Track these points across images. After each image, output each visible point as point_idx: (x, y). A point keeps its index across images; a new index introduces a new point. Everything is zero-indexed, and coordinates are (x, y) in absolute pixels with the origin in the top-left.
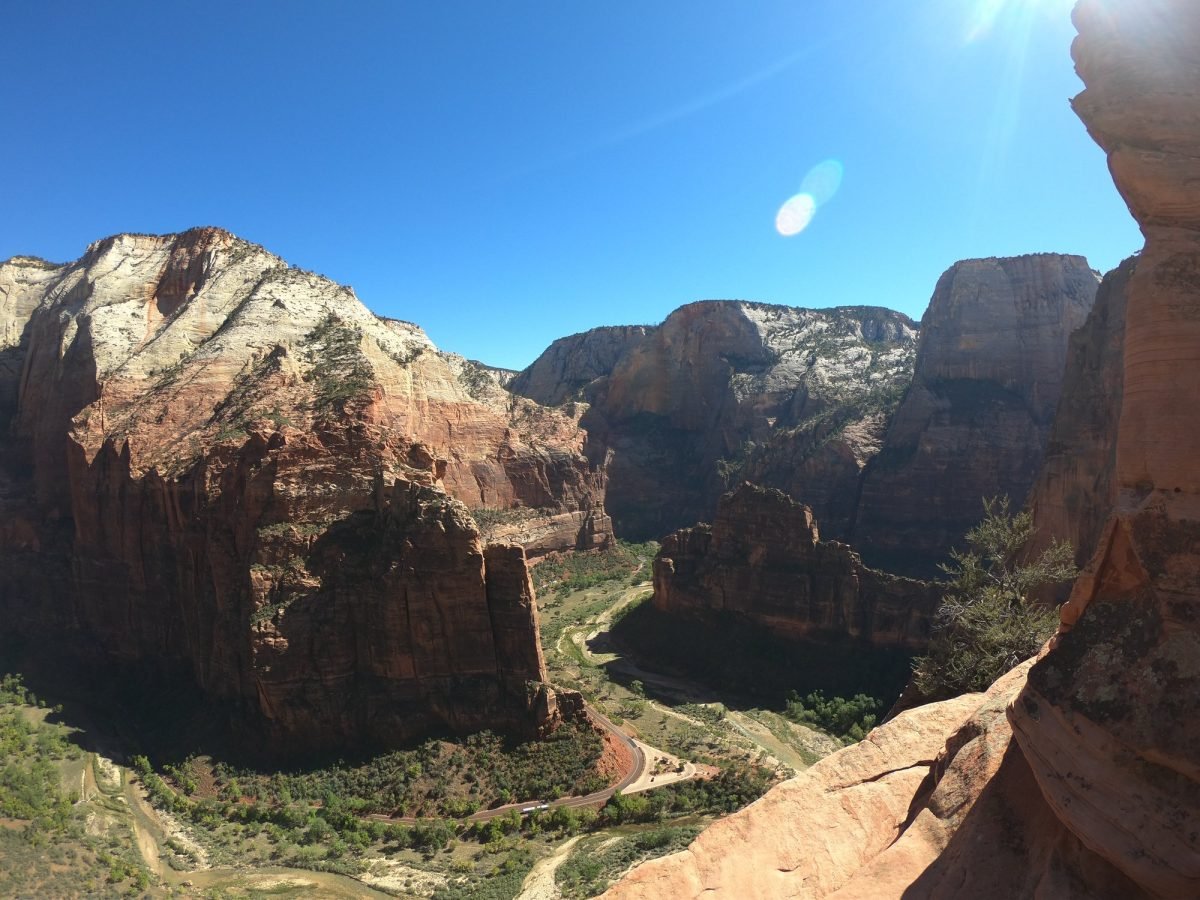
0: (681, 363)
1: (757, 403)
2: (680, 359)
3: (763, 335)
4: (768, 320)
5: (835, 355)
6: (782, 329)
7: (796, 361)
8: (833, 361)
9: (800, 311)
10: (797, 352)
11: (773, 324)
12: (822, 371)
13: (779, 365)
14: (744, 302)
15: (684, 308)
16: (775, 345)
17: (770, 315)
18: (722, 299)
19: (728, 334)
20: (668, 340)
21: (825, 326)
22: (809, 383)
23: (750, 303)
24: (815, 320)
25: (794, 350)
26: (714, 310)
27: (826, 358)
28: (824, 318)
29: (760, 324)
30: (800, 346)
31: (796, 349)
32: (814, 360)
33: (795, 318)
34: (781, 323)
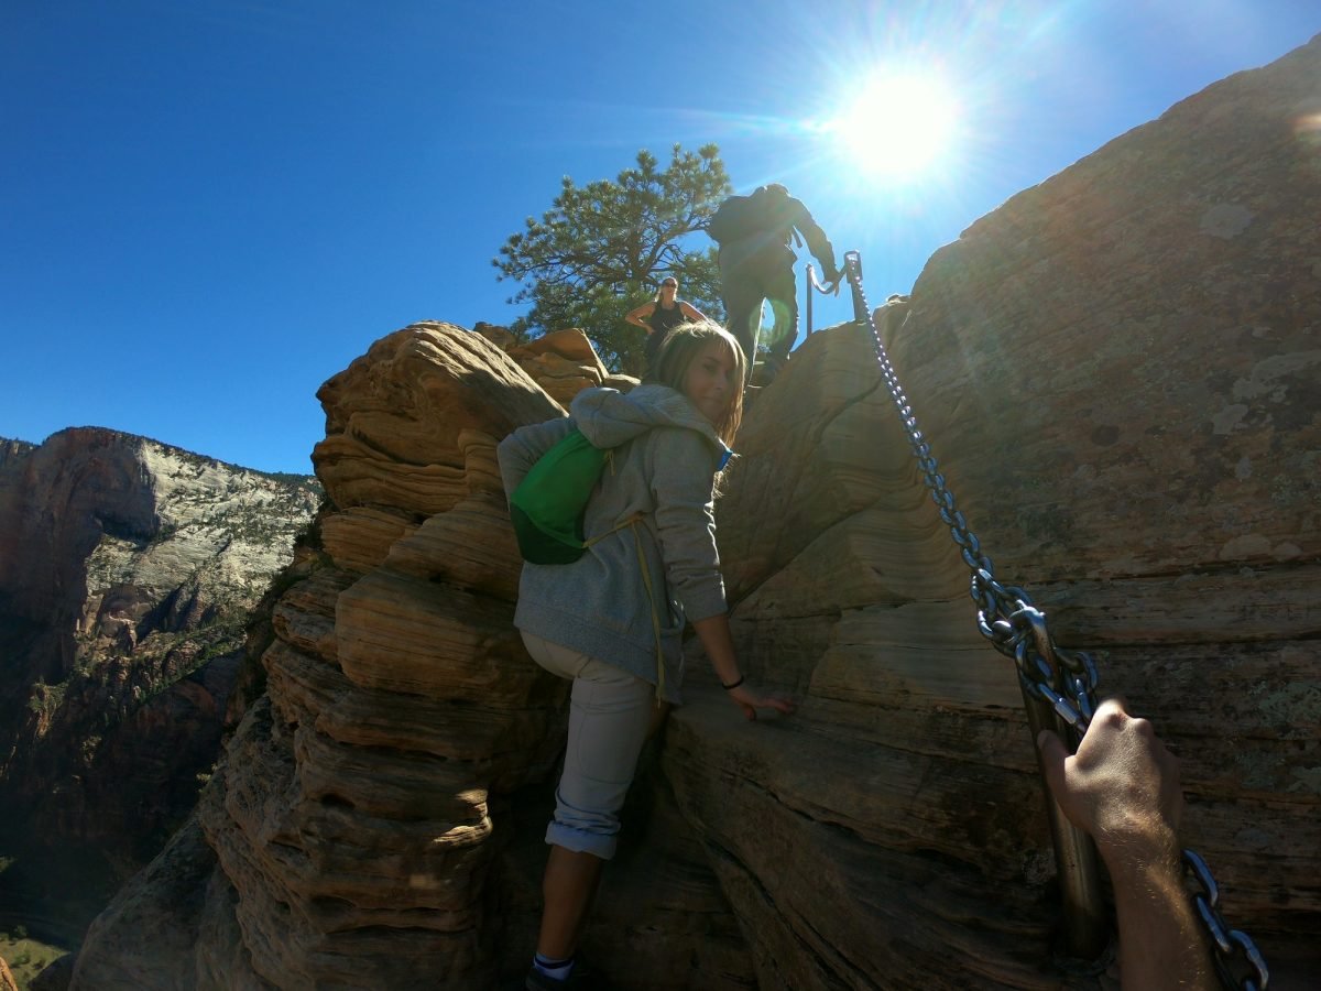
0: (43, 513)
1: (118, 598)
2: (43, 509)
3: (160, 496)
4: (178, 475)
5: (267, 541)
6: (198, 491)
7: (197, 542)
8: (259, 548)
9: (235, 469)
10: (206, 529)
11: (185, 482)
12: (235, 562)
13: (169, 544)
14: (153, 442)
15: (69, 433)
16: (172, 512)
17: (186, 469)
18: (122, 430)
19: (115, 484)
20: (36, 476)
21: (269, 497)
22: (205, 578)
23: (162, 445)
24: (257, 487)
25: (202, 525)
26: (106, 445)
27: (249, 543)
28: (273, 486)
29: (164, 479)
30: (215, 521)
31: (207, 524)
32: (228, 544)
33: (223, 478)
34: (200, 484)
